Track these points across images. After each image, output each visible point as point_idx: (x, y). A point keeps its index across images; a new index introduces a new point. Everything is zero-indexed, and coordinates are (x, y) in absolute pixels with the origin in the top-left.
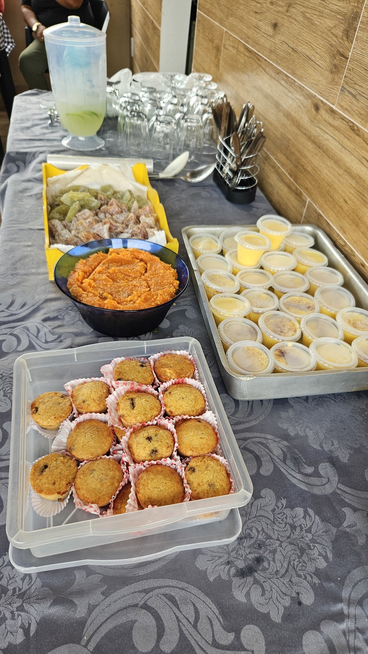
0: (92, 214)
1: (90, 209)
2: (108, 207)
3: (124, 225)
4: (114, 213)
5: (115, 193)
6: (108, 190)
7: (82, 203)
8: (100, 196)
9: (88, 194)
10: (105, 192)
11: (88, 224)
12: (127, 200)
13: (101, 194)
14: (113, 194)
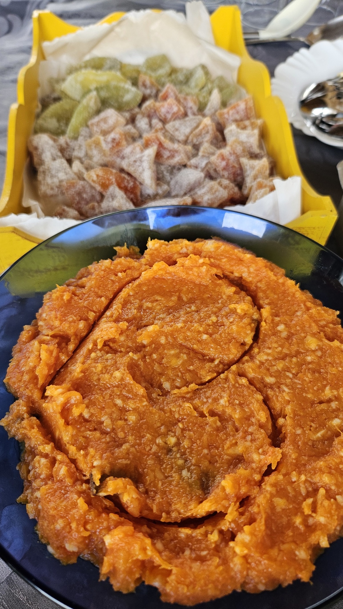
0: (122, 120)
1: (120, 109)
2: (158, 104)
3: (189, 148)
4: (169, 116)
5: (174, 71)
6: (160, 66)
7: (104, 94)
8: (142, 78)
9: (119, 74)
10: (154, 70)
11: (110, 146)
12: (196, 86)
13: (145, 74)
14: (170, 75)
